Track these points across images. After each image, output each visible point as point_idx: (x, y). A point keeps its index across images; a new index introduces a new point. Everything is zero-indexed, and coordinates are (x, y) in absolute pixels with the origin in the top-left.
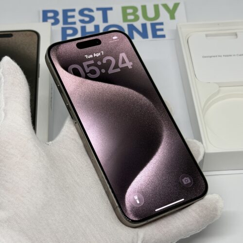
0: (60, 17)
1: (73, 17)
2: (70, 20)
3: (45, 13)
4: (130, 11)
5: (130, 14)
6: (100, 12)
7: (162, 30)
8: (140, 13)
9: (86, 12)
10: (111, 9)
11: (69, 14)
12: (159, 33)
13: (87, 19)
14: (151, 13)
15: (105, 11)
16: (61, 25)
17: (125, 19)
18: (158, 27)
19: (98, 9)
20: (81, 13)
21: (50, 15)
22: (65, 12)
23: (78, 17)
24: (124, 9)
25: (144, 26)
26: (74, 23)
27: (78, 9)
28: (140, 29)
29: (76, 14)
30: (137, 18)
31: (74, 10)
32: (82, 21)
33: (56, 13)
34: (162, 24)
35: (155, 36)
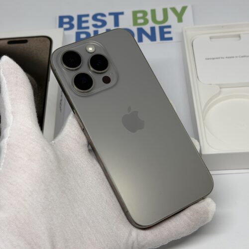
0: (75, 22)
1: (87, 22)
2: (84, 25)
3: (61, 18)
4: (140, 15)
5: (140, 18)
6: (112, 17)
7: (169, 33)
8: (149, 17)
9: (99, 17)
10: (122, 13)
11: (84, 19)
12: (166, 36)
13: (99, 24)
14: (160, 17)
15: (116, 15)
16: (75, 30)
17: (135, 23)
18: (166, 30)
19: (110, 14)
20: (95, 18)
21: (66, 20)
22: (80, 17)
23: (91, 22)
24: (135, 13)
25: (153, 29)
26: (88, 28)
27: (91, 14)
28: (149, 32)
29: (90, 19)
30: (146, 22)
31: (87, 16)
32: (95, 26)
33: (71, 18)
34: (169, 27)
35: (163, 38)
